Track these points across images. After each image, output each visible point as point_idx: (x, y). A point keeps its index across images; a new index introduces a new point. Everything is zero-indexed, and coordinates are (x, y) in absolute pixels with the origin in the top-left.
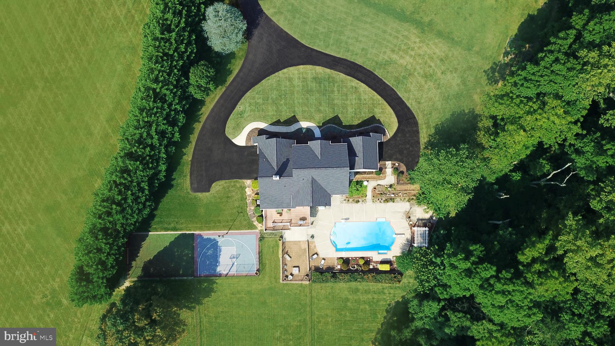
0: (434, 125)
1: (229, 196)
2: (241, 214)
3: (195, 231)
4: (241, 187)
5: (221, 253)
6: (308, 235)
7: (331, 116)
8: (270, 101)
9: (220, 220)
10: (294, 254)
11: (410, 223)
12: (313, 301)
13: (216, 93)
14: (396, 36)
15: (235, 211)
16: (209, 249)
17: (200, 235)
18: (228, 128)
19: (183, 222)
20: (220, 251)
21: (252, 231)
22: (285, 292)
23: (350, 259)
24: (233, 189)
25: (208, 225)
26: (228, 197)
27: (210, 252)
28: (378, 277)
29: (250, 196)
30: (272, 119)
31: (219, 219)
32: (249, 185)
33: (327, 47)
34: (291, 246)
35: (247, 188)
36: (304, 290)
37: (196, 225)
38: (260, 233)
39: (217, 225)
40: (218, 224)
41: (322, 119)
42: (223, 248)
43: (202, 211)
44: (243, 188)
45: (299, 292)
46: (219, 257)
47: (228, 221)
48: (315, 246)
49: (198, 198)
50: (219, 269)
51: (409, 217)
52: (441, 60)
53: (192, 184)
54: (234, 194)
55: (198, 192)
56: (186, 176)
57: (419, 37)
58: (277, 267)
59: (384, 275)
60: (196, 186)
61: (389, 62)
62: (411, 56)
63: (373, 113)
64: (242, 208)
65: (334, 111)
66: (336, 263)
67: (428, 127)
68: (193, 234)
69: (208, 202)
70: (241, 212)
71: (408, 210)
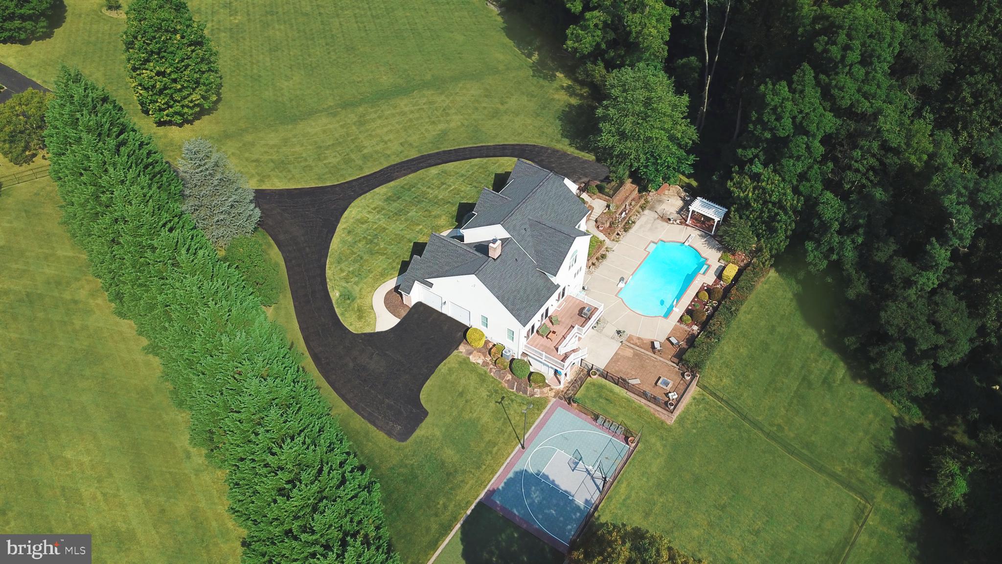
0: (560, 136)
1: (461, 390)
2: (506, 402)
3: (478, 496)
4: (460, 363)
5: (551, 478)
6: (613, 338)
7: (455, 208)
8: (366, 257)
9: (490, 441)
10: (633, 373)
11: (678, 221)
12: (735, 406)
13: (283, 306)
14: (420, 109)
15: (492, 405)
16: (528, 495)
17: (491, 493)
18: (351, 325)
19: (444, 504)
20: (546, 477)
21: (548, 407)
22: (694, 431)
23: (690, 308)
24: (454, 376)
25: (484, 467)
26: (461, 394)
27: (536, 496)
28: (741, 283)
29: (485, 364)
30: (393, 268)
31: (487, 440)
32: (467, 351)
33: (361, 168)
34: (617, 369)
35: (471, 357)
36: (707, 403)
37: (468, 486)
38: (560, 398)
39: (494, 452)
40: (496, 448)
41: (450, 220)
42: (545, 471)
43: (450, 454)
44: (465, 362)
45: (707, 413)
46: (557, 486)
47: (502, 431)
48: (639, 338)
49: (424, 440)
50: (580, 501)
51: (669, 220)
52: (486, 96)
53: (389, 434)
54: (463, 381)
55: (413, 430)
56: (367, 434)
57: (441, 94)
58: (639, 412)
59: (742, 277)
60: (399, 427)
61: (444, 134)
62: (456, 113)
63: (492, 173)
64: (496, 392)
65: (452, 204)
66: (686, 328)
67: (558, 141)
68: (480, 504)
69: (443, 429)
70: (503, 398)
71: (657, 216)
